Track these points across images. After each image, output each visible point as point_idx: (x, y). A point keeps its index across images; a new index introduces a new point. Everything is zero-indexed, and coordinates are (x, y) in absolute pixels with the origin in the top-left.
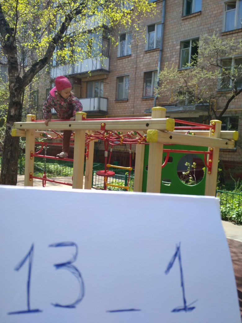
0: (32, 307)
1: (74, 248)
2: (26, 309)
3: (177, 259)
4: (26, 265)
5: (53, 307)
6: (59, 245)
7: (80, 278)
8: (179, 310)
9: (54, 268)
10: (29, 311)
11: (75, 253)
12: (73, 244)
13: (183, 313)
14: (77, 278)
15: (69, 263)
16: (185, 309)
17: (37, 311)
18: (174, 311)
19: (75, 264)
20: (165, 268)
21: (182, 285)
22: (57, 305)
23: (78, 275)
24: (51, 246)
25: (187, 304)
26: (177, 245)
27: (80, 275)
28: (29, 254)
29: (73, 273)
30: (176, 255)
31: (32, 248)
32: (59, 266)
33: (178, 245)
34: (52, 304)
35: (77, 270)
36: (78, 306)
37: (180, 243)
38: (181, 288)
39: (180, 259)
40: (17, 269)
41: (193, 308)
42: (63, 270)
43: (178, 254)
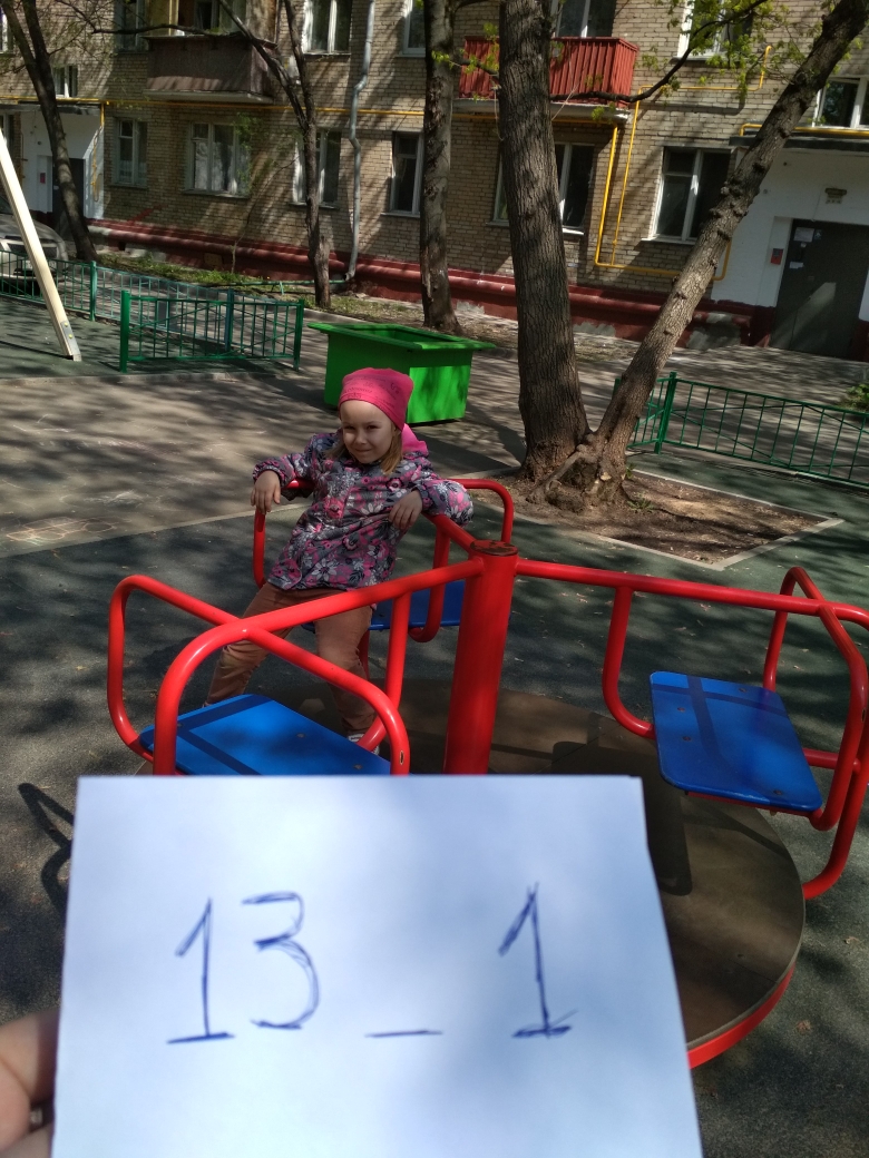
0: (214, 1029)
1: (293, 906)
2: (201, 1032)
3: (529, 920)
4: (199, 943)
5: (255, 1027)
6: (263, 900)
7: (309, 969)
8: (531, 1033)
9: (255, 948)
10: (208, 1037)
11: (297, 915)
12: (292, 897)
13: (542, 1039)
14: (304, 967)
15: (286, 936)
16: (546, 1030)
17: (223, 1035)
18: (520, 1034)
19: (298, 938)
20: (500, 941)
21: (539, 977)
22: (263, 1024)
23: (304, 963)
24: (247, 902)
25: (552, 1020)
26: (529, 889)
27: (309, 962)
28: (204, 920)
29: (295, 957)
30: (525, 912)
31: (209, 909)
32: (265, 943)
33: (532, 891)
34: (253, 1022)
35: (302, 950)
36: (306, 1025)
37: (537, 885)
38: (535, 986)
39: (535, 920)
40: (181, 953)
41: (564, 1029)
42: (273, 952)
43: (531, 910)
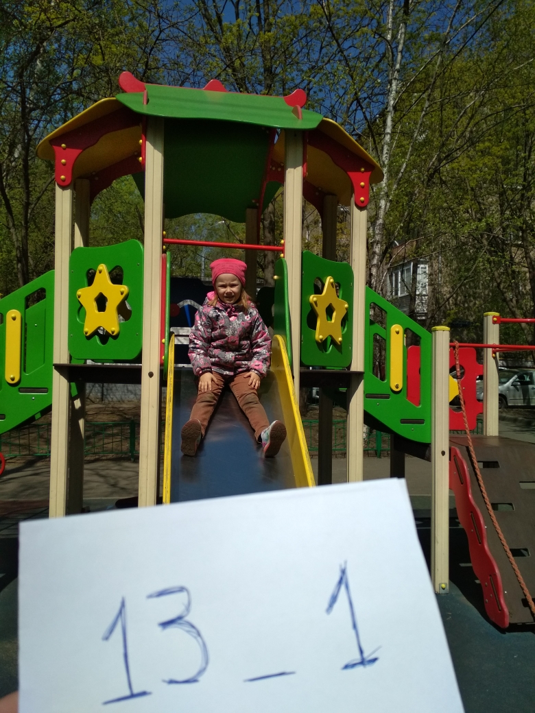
0: (136, 691)
1: (184, 594)
2: (127, 693)
3: (343, 588)
4: (118, 629)
5: (165, 684)
6: (161, 594)
7: (199, 638)
8: (353, 665)
9: (159, 629)
10: (133, 696)
11: (186, 602)
12: (182, 589)
13: (360, 668)
14: (195, 638)
15: (180, 618)
16: (363, 662)
17: (144, 694)
18: (346, 667)
19: (188, 618)
20: (326, 605)
21: (355, 626)
22: (171, 682)
23: (195, 635)
24: (150, 596)
25: (366, 655)
26: (341, 566)
27: (199, 634)
28: (120, 613)
29: (188, 632)
30: (340, 582)
31: (123, 605)
32: (166, 624)
33: (343, 567)
34: (164, 681)
35: (193, 626)
36: (201, 679)
37: (346, 562)
38: (353, 632)
39: (347, 587)
40: (106, 638)
41: (375, 660)
42: (172, 630)
43: (344, 581)
